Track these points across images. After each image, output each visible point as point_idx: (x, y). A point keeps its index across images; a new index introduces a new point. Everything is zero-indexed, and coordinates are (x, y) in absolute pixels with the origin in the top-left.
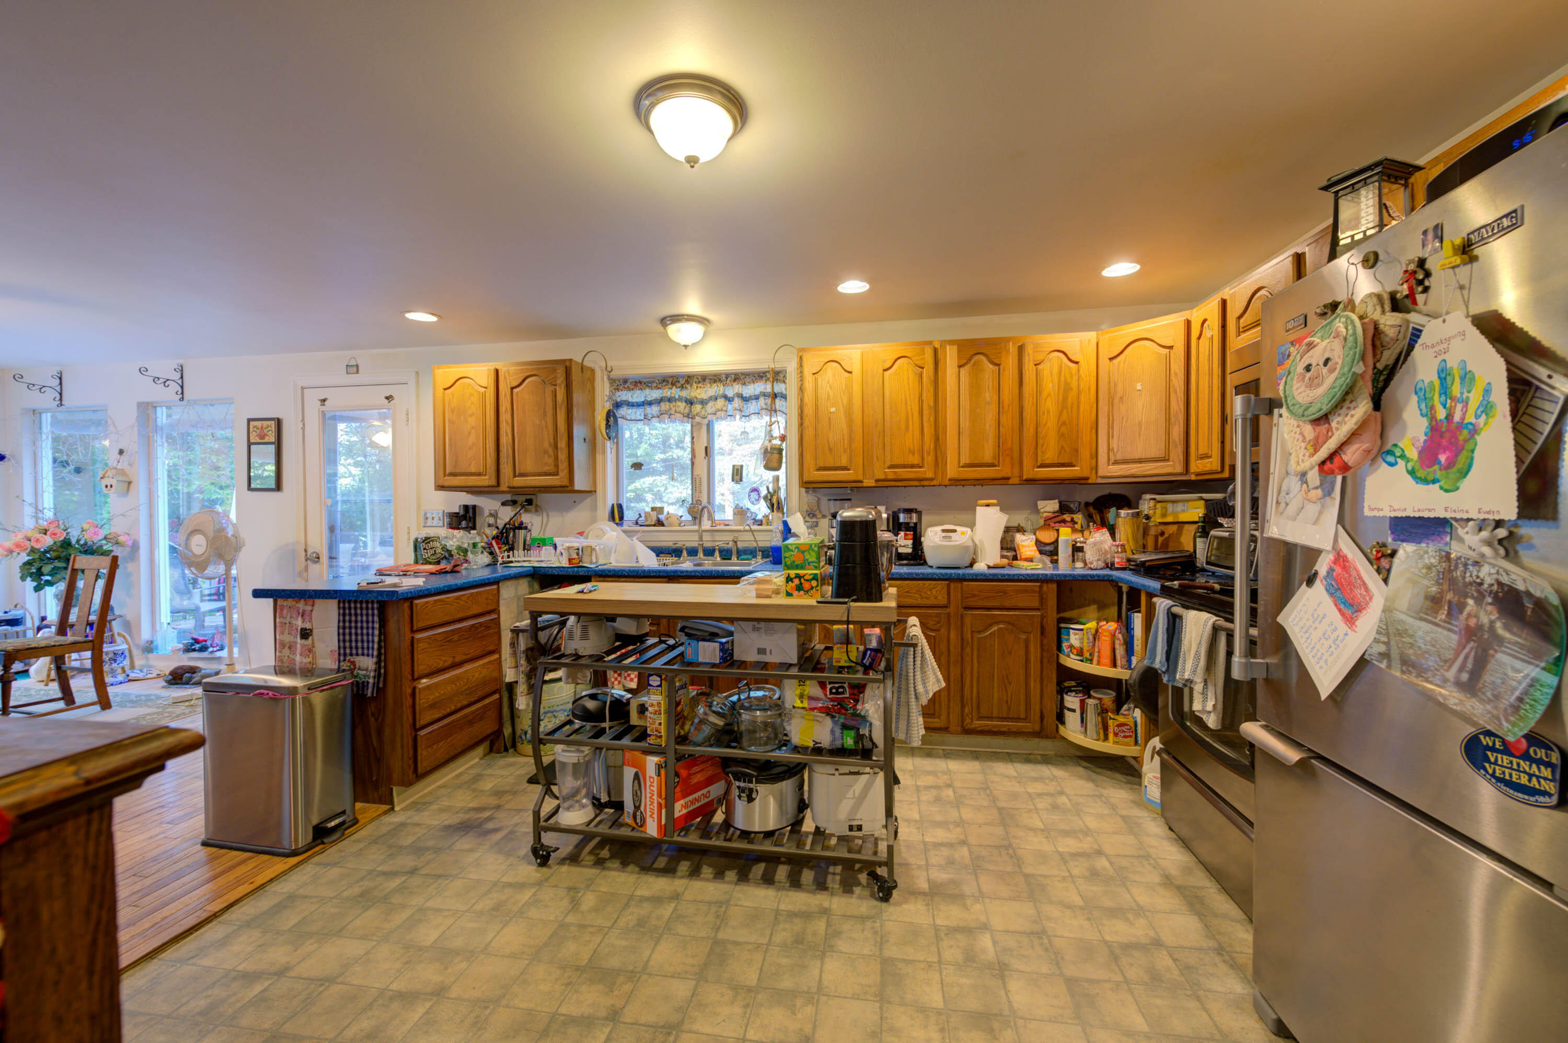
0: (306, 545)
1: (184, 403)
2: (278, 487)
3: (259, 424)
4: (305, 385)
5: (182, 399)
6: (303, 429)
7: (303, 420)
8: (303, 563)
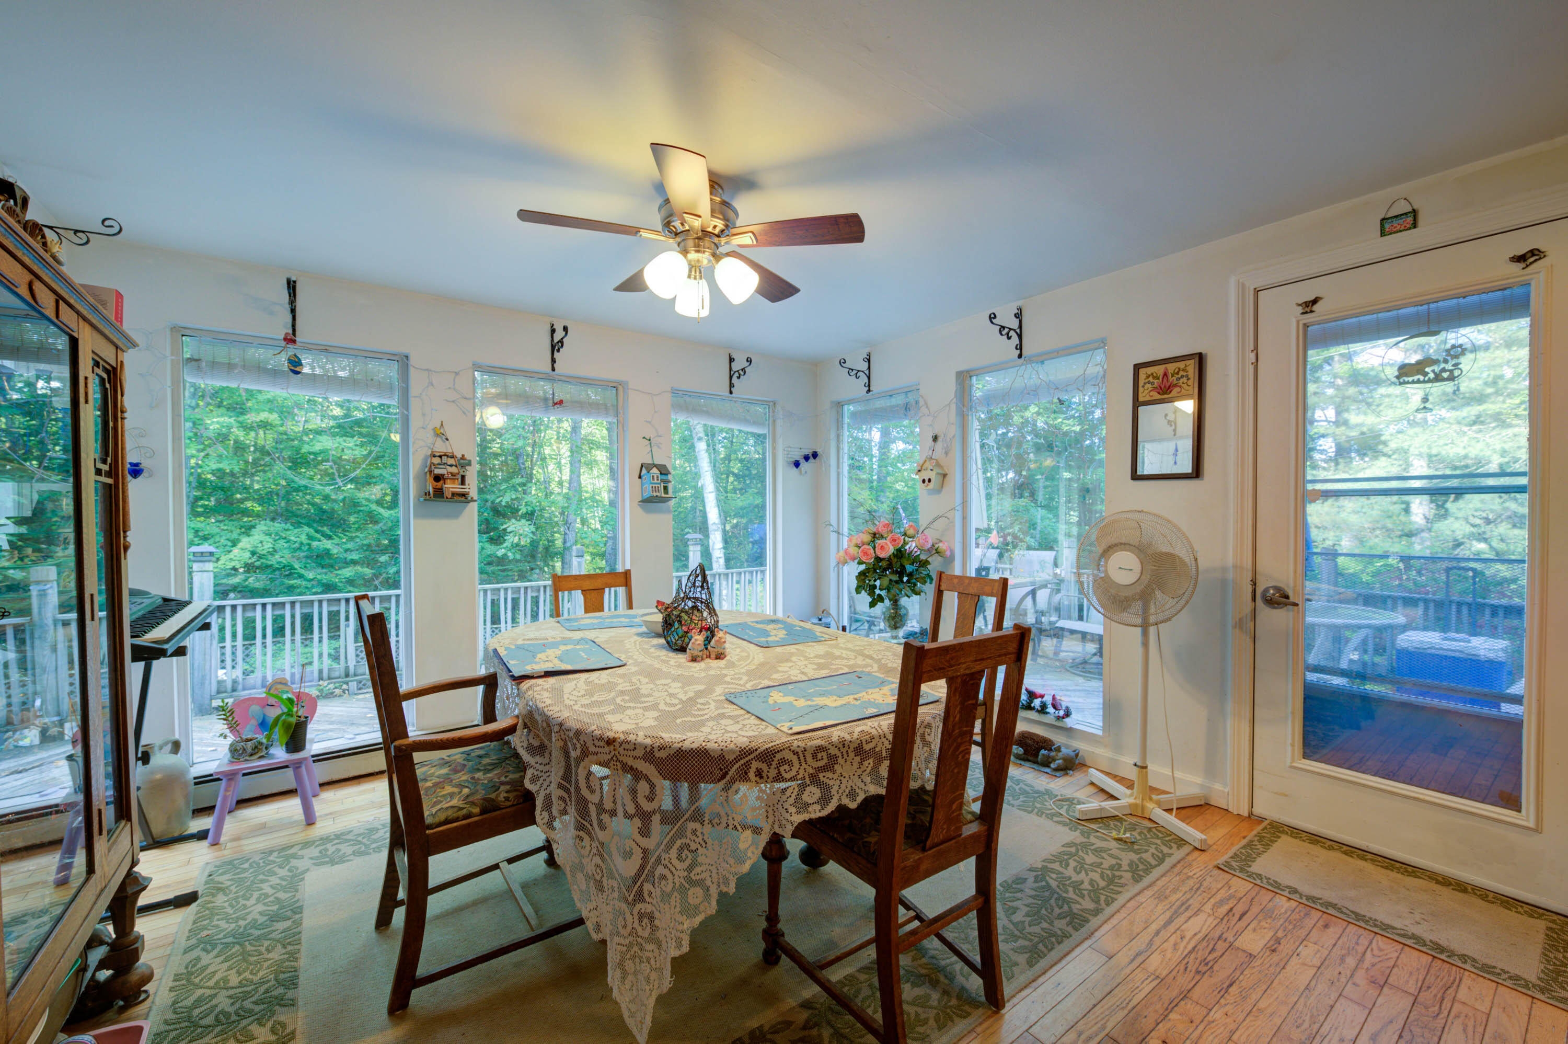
0: (1255, 572)
1: (1021, 360)
2: (1197, 472)
3: (1159, 370)
4: (1259, 284)
5: (1020, 356)
6: (1256, 364)
7: (1256, 348)
8: (1248, 606)
